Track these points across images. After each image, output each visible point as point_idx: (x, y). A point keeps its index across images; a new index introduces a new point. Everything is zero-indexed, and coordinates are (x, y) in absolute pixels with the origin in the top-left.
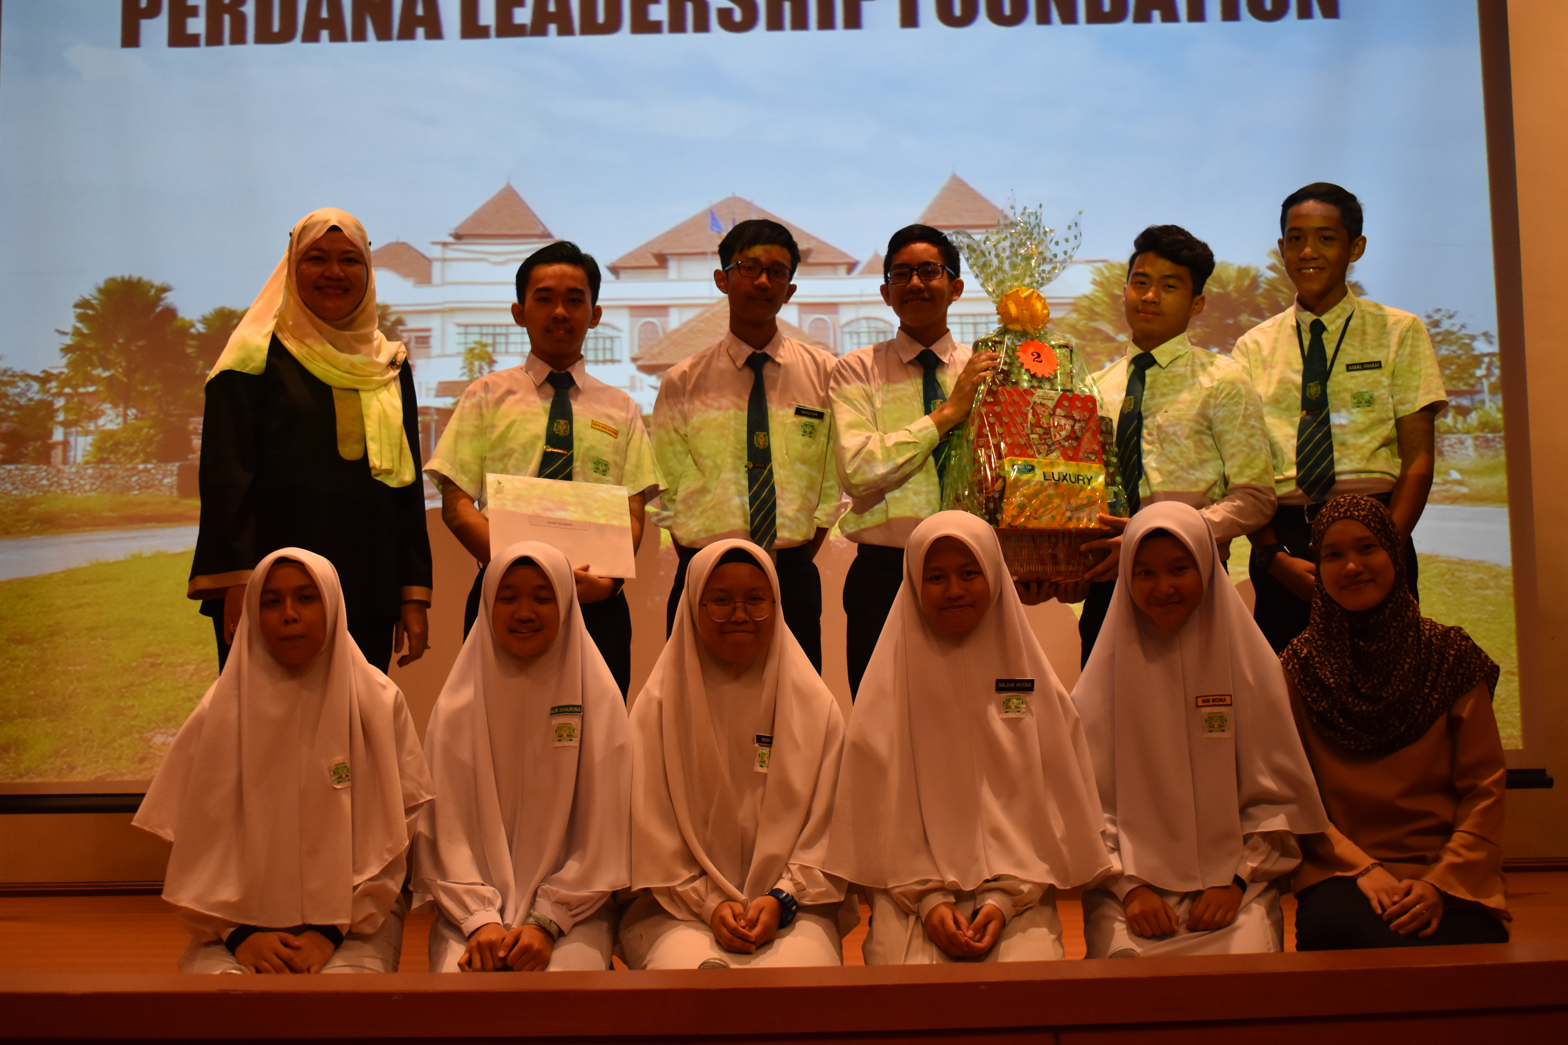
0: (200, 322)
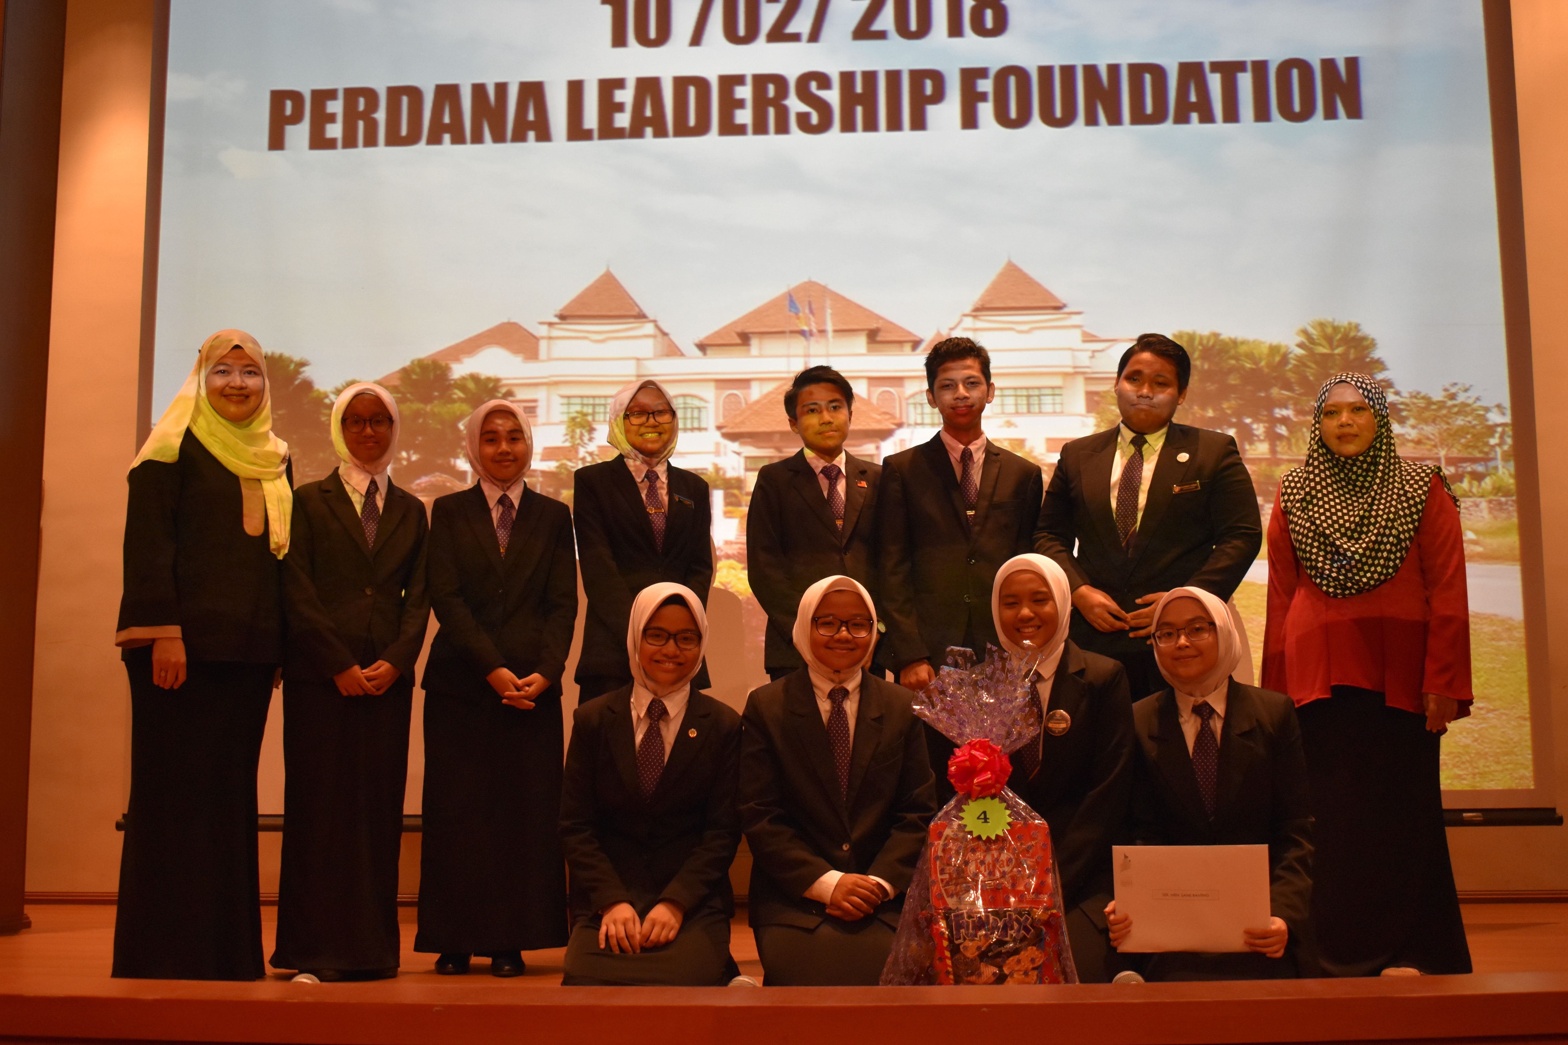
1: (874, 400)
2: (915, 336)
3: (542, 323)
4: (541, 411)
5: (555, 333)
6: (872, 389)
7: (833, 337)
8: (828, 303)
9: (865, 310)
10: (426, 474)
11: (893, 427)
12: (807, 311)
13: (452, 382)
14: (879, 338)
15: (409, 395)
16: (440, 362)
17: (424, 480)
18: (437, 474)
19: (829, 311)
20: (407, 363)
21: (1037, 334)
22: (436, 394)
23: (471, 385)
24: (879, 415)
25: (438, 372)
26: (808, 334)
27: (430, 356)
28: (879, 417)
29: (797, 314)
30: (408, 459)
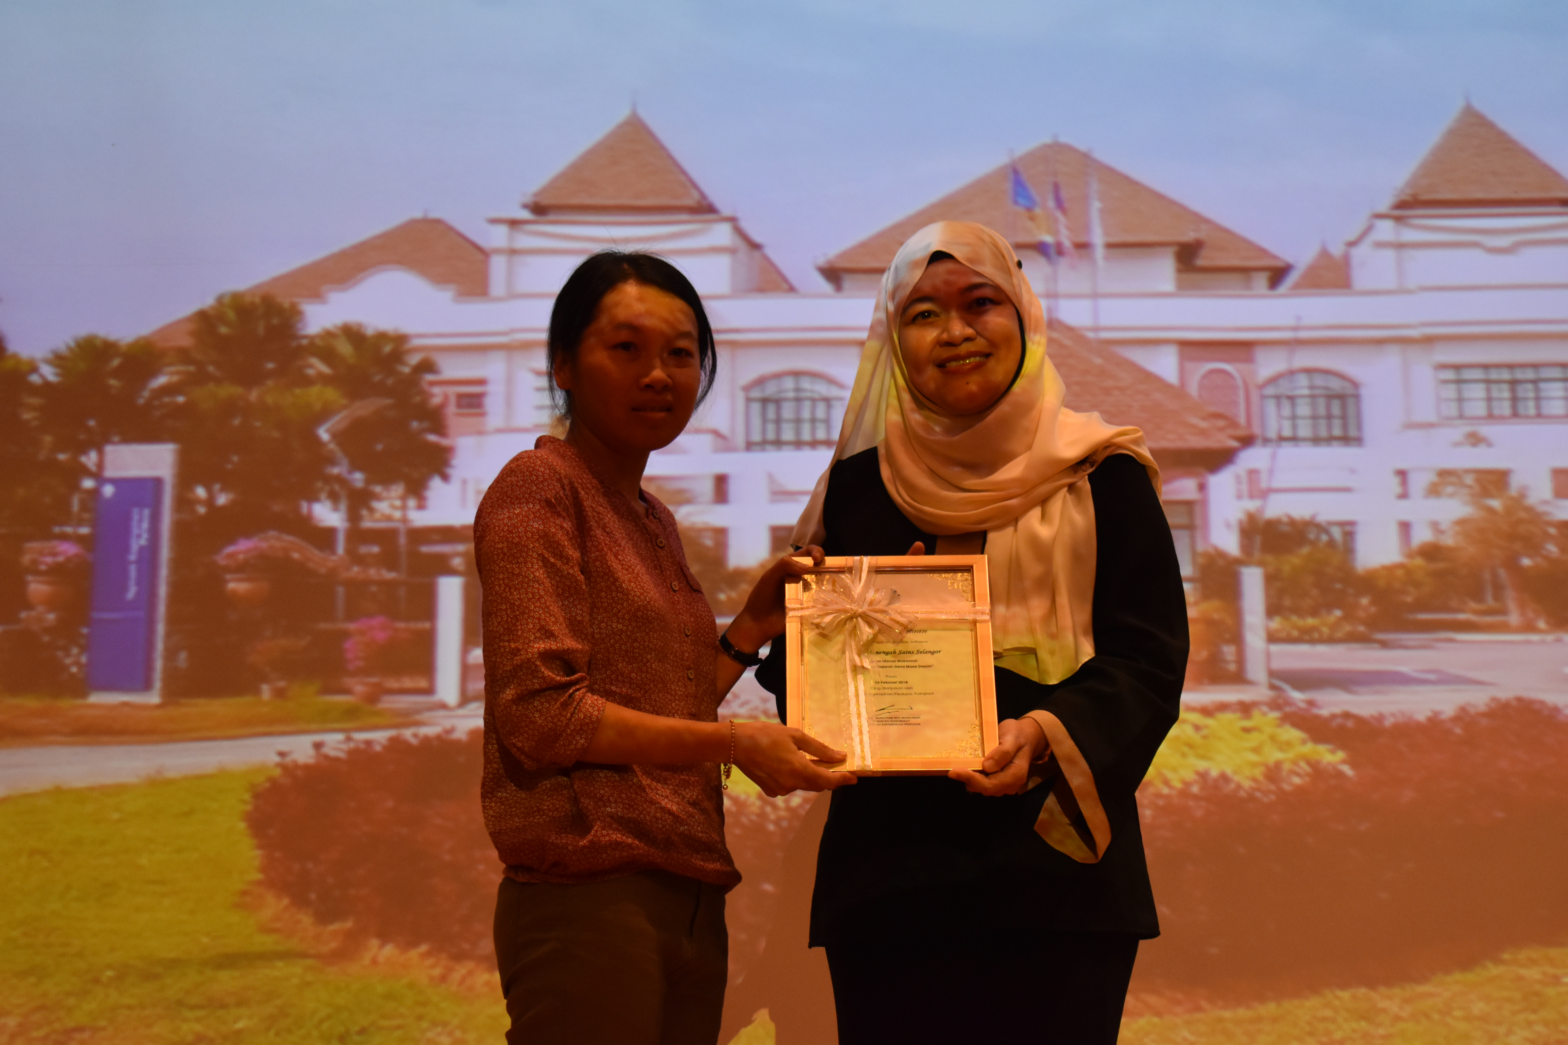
0: (48, 362)
1: (1193, 389)
2: (1274, 257)
3: (494, 221)
4: (494, 404)
5: (524, 241)
6: (1189, 366)
7: (1106, 258)
8: (1095, 187)
9: (1172, 203)
10: (247, 535)
11: (1234, 444)
12: (1051, 203)
13: (305, 342)
14: (1200, 262)
15: (211, 369)
16: (279, 300)
17: (243, 547)
18: (272, 533)
19: (1096, 205)
20: (208, 302)
21: (1530, 254)
22: (270, 366)
23: (345, 348)
24: (1204, 419)
25: (275, 321)
26: (1052, 252)
27: (258, 287)
28: (1203, 424)
29: (1029, 209)
30: (210, 502)
